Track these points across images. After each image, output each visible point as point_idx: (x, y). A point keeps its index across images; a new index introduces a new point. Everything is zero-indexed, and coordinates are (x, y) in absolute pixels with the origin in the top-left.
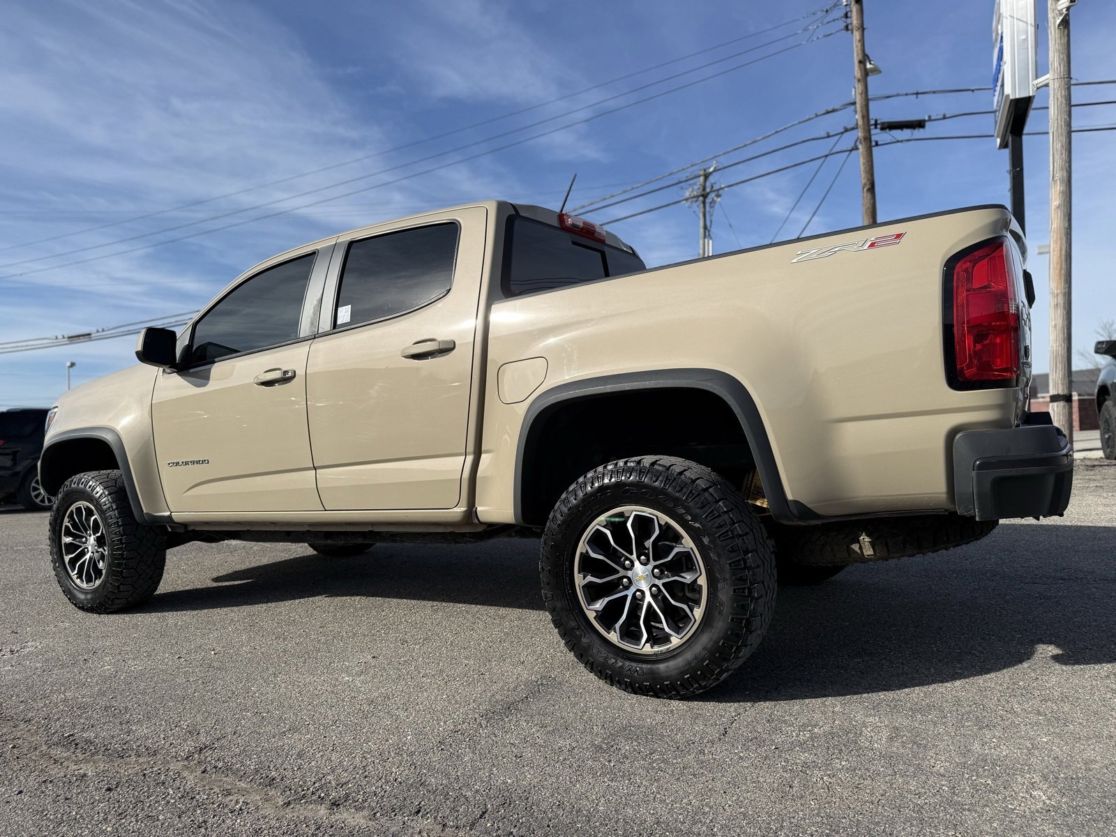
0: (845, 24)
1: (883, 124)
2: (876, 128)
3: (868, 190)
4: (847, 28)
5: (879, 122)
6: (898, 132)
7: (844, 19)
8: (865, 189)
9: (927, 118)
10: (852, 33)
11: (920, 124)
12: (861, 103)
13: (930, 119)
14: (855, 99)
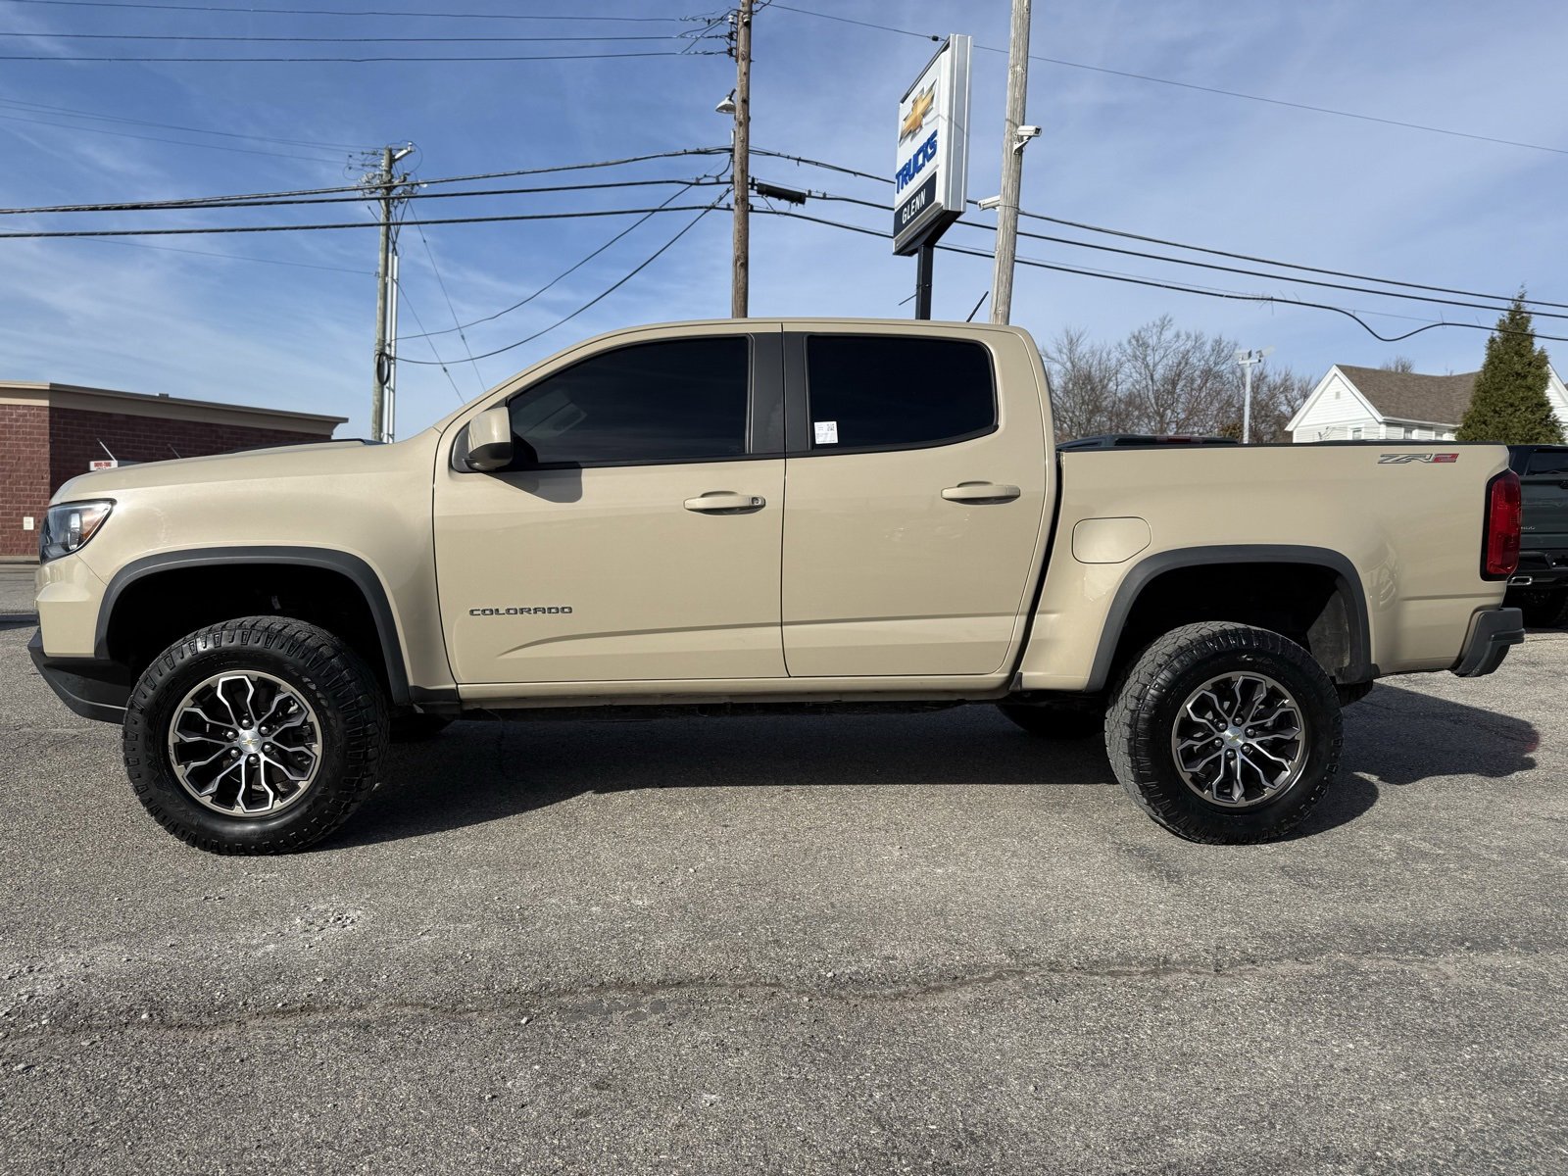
0: (728, 47)
1: (759, 185)
2: (752, 189)
3: (742, 265)
4: (730, 52)
5: (756, 182)
6: (775, 200)
7: (728, 40)
8: (738, 264)
9: (807, 193)
10: (737, 61)
11: (798, 198)
12: (741, 154)
13: (810, 196)
14: (734, 145)
